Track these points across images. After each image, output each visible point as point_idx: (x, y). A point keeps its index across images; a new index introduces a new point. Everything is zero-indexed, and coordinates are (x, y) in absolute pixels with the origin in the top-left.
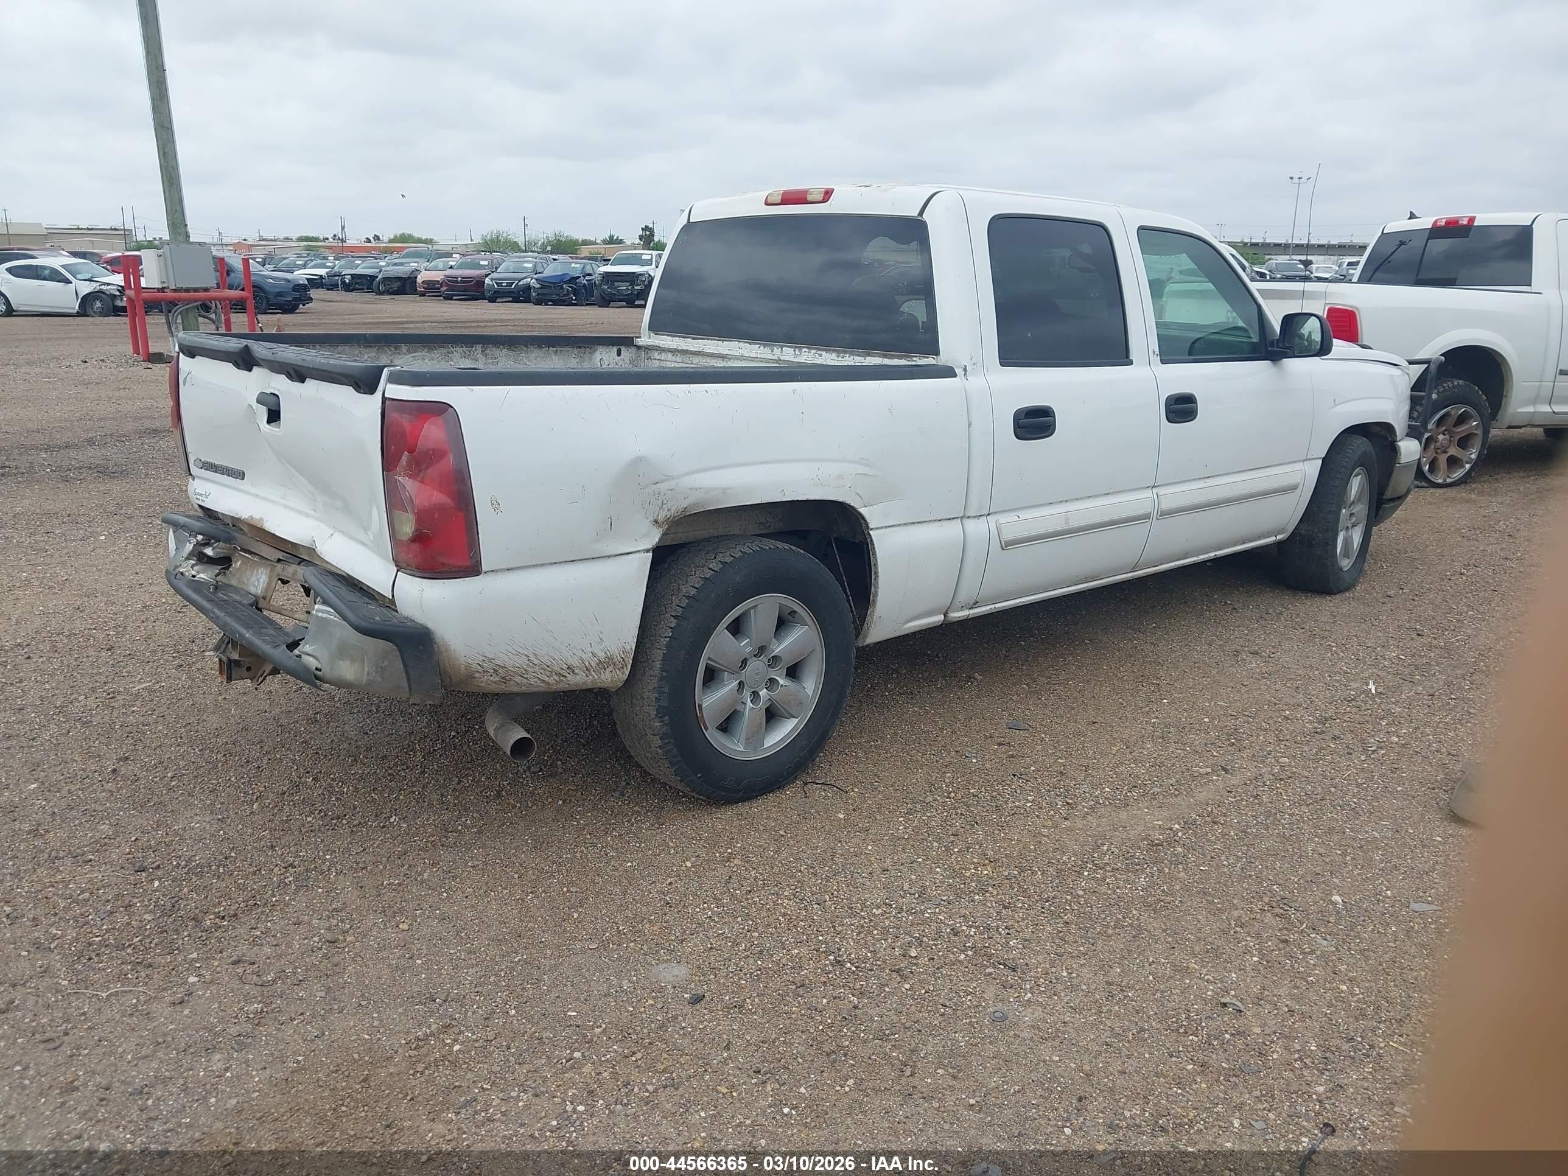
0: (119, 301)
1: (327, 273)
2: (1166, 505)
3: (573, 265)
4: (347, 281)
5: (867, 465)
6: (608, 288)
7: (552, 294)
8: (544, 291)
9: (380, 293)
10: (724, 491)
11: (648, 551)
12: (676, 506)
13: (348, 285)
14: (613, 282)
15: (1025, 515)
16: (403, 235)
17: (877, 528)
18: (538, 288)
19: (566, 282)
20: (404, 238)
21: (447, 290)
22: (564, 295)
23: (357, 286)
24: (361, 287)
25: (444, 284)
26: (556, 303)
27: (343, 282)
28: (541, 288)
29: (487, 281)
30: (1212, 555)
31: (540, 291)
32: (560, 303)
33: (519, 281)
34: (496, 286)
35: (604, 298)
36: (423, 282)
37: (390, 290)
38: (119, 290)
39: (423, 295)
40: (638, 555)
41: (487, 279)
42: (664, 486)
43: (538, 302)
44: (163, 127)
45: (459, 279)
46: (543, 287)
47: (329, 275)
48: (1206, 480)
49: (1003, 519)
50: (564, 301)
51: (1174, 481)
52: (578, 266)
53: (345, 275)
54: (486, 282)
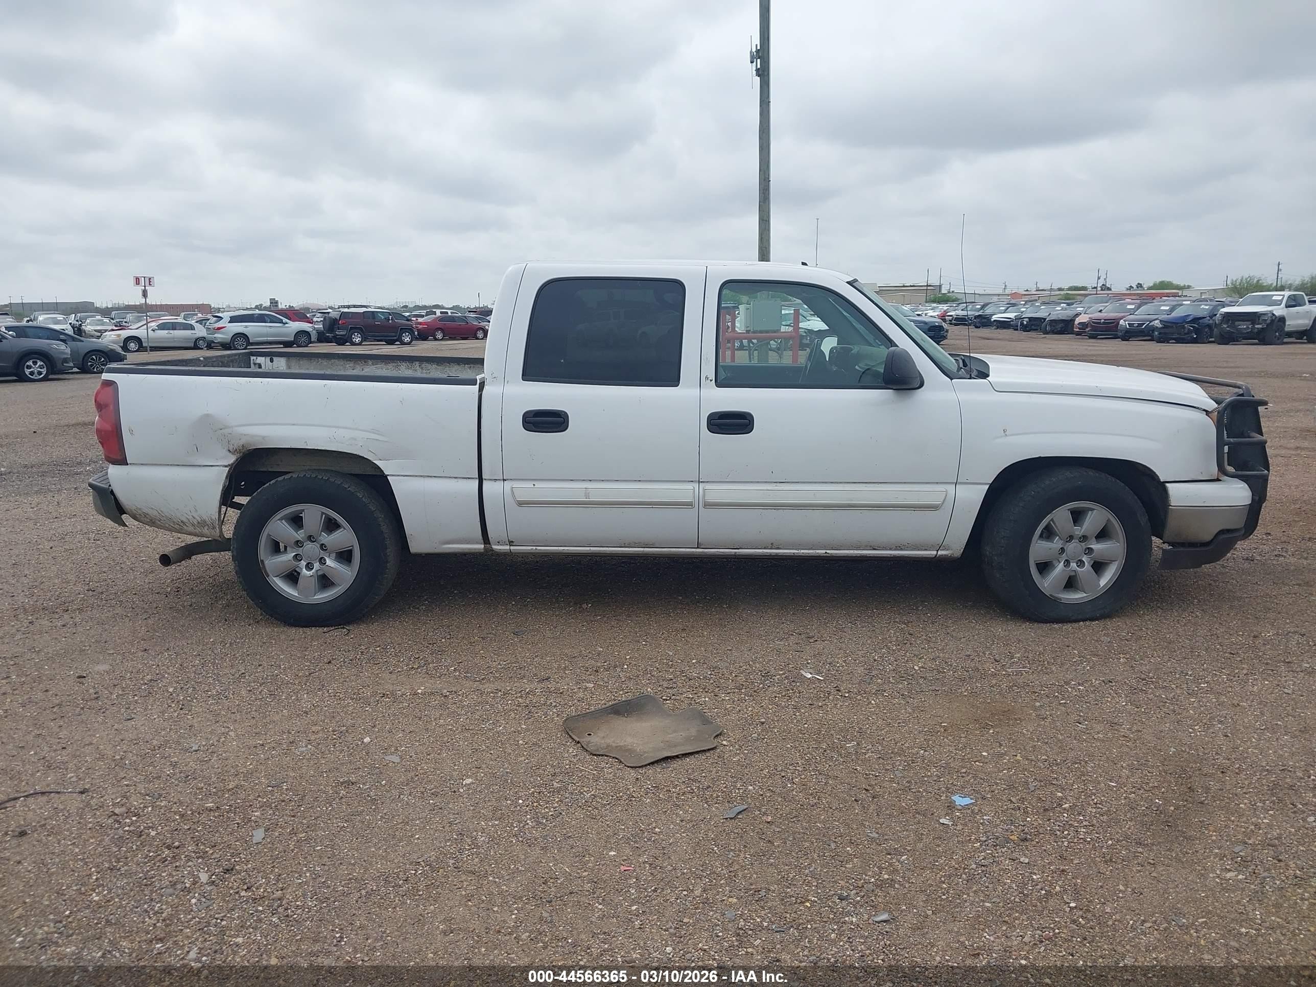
0: (805, 340)
1: (1015, 316)
2: (711, 498)
3: (1203, 306)
4: (1025, 323)
5: (378, 434)
6: (1228, 327)
7: (1173, 333)
8: (1166, 330)
9: (1046, 333)
10: (264, 438)
11: (226, 466)
12: (237, 443)
13: (1026, 326)
14: (1233, 321)
15: (539, 485)
16: (1162, 282)
17: (393, 475)
18: (1162, 328)
19: (1188, 323)
20: (1163, 285)
21: (1091, 330)
22: (1186, 334)
23: (1033, 327)
24: (1035, 328)
25: (1089, 325)
26: (1179, 341)
27: (1022, 324)
28: (1164, 328)
29: (1122, 322)
30: (821, 552)
31: (1162, 331)
32: (1181, 341)
33: (1151, 322)
34: (1128, 327)
35: (1223, 336)
36: (1079, 324)
37: (1056, 330)
38: (805, 332)
39: (1078, 334)
40: (217, 468)
41: (1122, 321)
42: (226, 431)
43: (1160, 340)
44: (763, 220)
45: (1103, 321)
46: (1165, 327)
47: (1017, 318)
48: (778, 484)
49: (516, 485)
50: (1183, 339)
51: (727, 480)
52: (1207, 307)
53: (1024, 318)
54: (1120, 323)
